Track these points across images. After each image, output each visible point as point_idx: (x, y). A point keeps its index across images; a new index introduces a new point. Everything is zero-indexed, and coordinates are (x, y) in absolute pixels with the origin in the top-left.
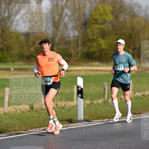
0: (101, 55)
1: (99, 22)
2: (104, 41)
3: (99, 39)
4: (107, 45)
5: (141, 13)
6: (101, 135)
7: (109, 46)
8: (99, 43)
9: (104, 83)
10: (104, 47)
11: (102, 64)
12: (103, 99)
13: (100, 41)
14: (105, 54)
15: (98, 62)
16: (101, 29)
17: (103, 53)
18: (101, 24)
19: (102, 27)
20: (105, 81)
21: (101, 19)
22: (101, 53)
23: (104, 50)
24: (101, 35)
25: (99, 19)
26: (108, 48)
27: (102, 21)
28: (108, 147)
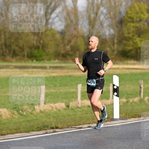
0: (137, 53)
1: (135, 20)
2: (140, 39)
6: (137, 133)
8: (135, 41)
9: (140, 81)
13: (136, 39)
15: (134, 60)
16: (136, 27)
20: (141, 80)
21: (137, 18)
22: (137, 51)
24: (136, 34)
25: (135, 18)
27: (138, 19)
28: (144, 145)
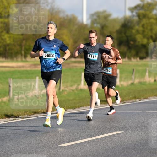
3: (3, 34)
4: (12, 40)
5: (47, 5)
7: (14, 41)
10: (8, 42)
11: (6, 60)
12: (8, 97)
14: (9, 49)
17: (7, 48)
18: (5, 17)
19: (6, 20)
23: (8, 45)
26: (12, 43)
